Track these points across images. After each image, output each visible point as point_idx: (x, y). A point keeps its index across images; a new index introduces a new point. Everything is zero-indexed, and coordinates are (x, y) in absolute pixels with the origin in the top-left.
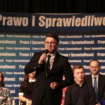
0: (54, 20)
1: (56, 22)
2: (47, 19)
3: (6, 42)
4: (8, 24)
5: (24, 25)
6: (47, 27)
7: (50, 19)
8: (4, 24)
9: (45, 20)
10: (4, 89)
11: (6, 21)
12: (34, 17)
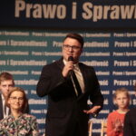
0: (107, 8)
1: (109, 12)
2: (96, 8)
3: (32, 43)
4: (35, 16)
5: (59, 17)
6: (95, 20)
7: (100, 7)
8: (28, 15)
9: (92, 10)
10: (27, 116)
11: (32, 10)
12: (75, 3)
